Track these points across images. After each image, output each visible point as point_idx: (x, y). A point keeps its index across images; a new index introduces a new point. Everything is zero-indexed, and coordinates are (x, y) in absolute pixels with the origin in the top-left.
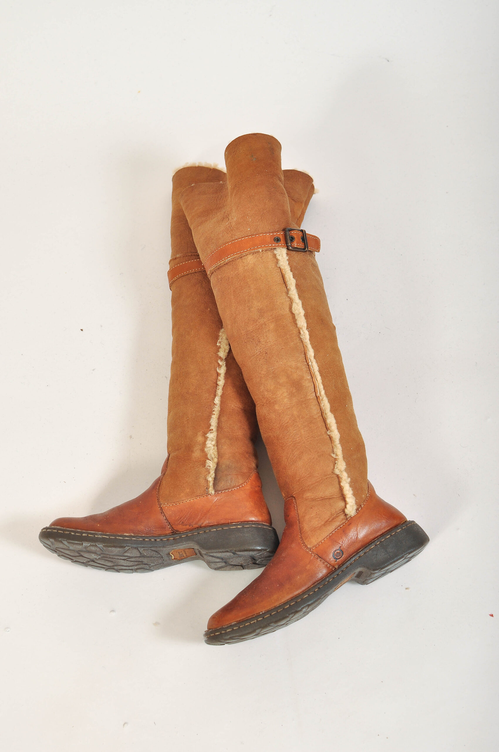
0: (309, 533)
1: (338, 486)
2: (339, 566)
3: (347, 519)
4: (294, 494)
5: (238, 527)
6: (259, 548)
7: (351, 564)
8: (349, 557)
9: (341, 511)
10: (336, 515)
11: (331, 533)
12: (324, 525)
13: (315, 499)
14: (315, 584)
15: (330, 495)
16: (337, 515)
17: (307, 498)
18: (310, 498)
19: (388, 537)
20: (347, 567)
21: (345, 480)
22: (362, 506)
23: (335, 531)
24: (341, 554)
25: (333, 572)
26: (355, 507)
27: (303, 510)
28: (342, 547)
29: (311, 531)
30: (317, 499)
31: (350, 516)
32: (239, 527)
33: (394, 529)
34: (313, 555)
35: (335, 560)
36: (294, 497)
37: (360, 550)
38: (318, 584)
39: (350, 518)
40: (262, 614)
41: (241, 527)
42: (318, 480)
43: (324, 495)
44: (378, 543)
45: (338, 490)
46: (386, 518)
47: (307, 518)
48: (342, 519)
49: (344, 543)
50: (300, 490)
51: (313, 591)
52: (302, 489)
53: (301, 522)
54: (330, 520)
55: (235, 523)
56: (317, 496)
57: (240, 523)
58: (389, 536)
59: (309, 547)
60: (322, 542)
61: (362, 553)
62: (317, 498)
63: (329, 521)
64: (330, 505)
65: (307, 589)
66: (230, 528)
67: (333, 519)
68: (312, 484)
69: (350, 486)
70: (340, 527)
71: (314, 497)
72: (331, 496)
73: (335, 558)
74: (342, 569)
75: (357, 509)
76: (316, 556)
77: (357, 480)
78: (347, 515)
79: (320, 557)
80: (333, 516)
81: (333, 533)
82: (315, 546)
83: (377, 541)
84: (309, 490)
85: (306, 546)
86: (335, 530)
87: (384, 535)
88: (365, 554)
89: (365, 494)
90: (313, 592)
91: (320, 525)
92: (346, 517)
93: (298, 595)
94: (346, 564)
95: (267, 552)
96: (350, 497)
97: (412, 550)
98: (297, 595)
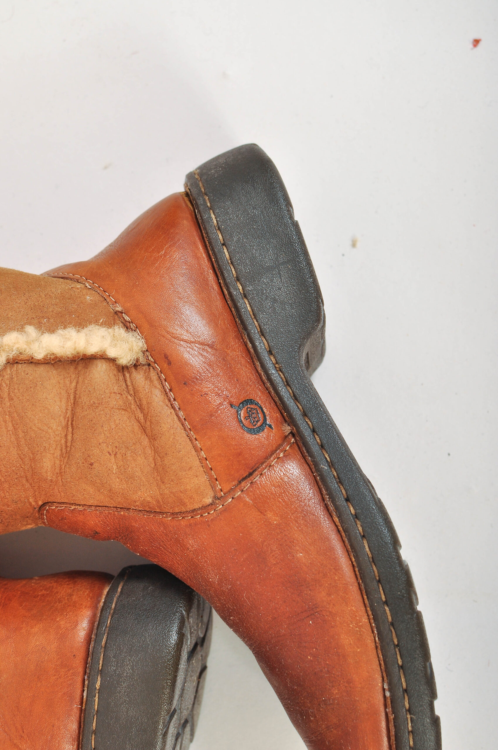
0: (167, 491)
1: (41, 370)
2: (286, 421)
3: (149, 365)
4: (33, 503)
5: (98, 688)
6: (174, 637)
7: (288, 384)
8: (264, 383)
9: (121, 378)
10: (131, 395)
11: (183, 425)
12: (153, 438)
13: (66, 447)
14: (332, 508)
15: (64, 401)
16: (132, 392)
17: (57, 470)
18: (61, 461)
19: (227, 253)
20: (294, 396)
21: (28, 343)
22: (119, 309)
23: (179, 409)
24: (252, 406)
25: (301, 444)
26: (119, 331)
27: (91, 490)
28: (232, 400)
29: (163, 483)
30: (66, 442)
31: (144, 352)
32: (98, 685)
33: (207, 233)
34: (240, 493)
35: (266, 430)
36: (44, 504)
37: (250, 345)
38: (333, 501)
39: (148, 353)
40: (390, 690)
41: (99, 678)
42: (10, 425)
43: (62, 418)
44: (240, 288)
45: (54, 372)
46: (170, 246)
47: (117, 484)
48: (146, 379)
49: (222, 391)
50: (27, 485)
51: (355, 521)
52: (26, 477)
53: (125, 505)
54: (141, 416)
55: (83, 691)
56: (58, 438)
57: (86, 677)
58: (225, 251)
59: (209, 500)
60: (205, 456)
61: (261, 345)
62: (63, 441)
63: (142, 421)
64: (97, 407)
65: (341, 536)
66: (97, 711)
67: (140, 407)
68: (19, 446)
69: (52, 330)
70: (170, 390)
71: (59, 448)
72: (69, 396)
73: (261, 429)
74: (297, 414)
75: (127, 327)
76: (246, 485)
77: (35, 306)
78: (137, 360)
79: (251, 474)
80: (130, 403)
81: (182, 418)
82: (213, 481)
83: (232, 290)
84: (33, 460)
85: (206, 508)
86: (173, 408)
87: (219, 265)
88: (263, 335)
89: (85, 291)
90: (358, 522)
91: (149, 451)
92: (143, 365)
93: (357, 569)
94: (286, 399)
95: (188, 615)
96: (87, 341)
97: (280, 194)
98: (355, 571)
